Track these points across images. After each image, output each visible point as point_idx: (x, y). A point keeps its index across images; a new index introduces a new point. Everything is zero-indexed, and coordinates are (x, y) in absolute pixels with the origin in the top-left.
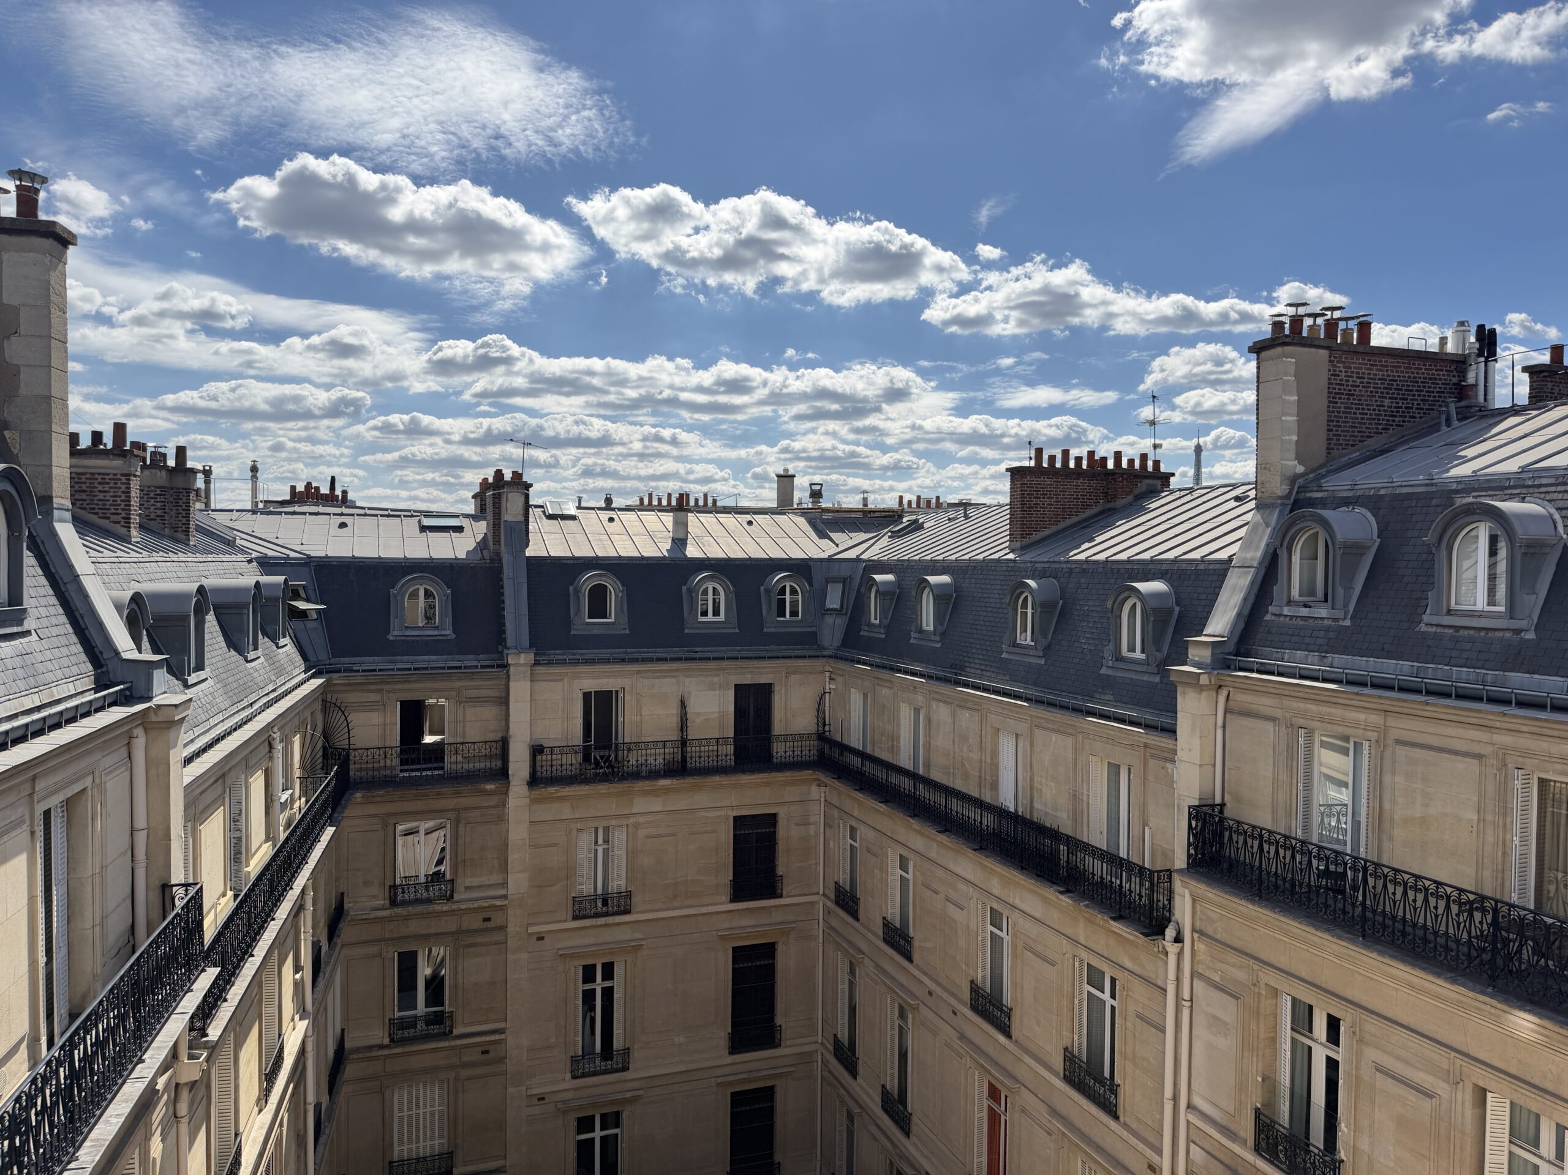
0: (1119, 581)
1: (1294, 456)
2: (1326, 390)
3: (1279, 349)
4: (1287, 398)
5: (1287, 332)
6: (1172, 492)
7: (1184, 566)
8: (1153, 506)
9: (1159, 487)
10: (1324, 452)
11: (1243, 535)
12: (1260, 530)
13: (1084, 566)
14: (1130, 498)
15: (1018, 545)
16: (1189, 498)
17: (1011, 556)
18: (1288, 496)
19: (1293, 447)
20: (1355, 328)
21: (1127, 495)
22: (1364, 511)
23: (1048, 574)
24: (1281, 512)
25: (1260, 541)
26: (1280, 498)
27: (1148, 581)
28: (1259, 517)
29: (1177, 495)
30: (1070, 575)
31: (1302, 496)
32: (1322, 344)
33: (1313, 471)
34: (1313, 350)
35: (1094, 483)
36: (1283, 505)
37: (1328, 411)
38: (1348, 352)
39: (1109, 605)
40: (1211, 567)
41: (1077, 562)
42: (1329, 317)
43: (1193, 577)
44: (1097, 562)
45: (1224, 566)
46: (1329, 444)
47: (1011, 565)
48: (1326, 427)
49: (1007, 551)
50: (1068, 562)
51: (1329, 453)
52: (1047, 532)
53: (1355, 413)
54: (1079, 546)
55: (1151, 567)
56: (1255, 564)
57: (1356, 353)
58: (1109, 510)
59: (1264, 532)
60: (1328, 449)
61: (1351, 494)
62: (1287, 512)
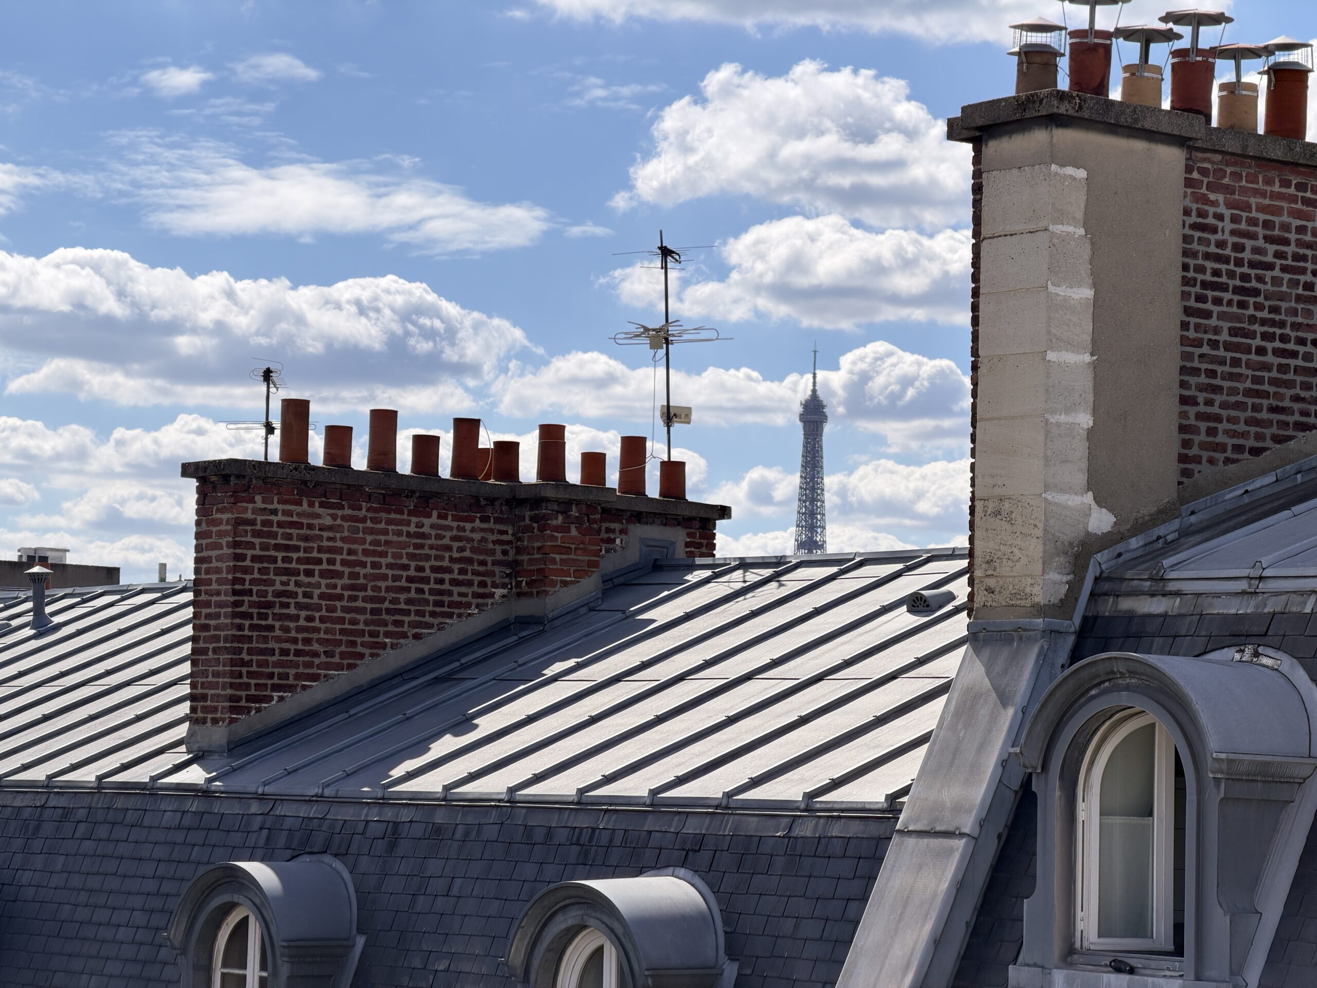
0: (550, 871)
1: (1081, 478)
2: (1177, 274)
3: (1039, 137)
4: (1062, 291)
5: (1063, 83)
6: (721, 570)
7: (752, 826)
8: (661, 615)
9: (680, 552)
10: (1173, 467)
11: (932, 725)
12: (984, 712)
13: (440, 818)
14: (590, 584)
15: (218, 735)
16: (771, 592)
17: (195, 775)
18: (1064, 607)
19: (1080, 449)
20: (1262, 83)
21: (581, 573)
22: (1286, 663)
23: (319, 840)
24: (1044, 657)
25: (982, 748)
26: (1041, 610)
27: (638, 871)
28: (978, 670)
29: (736, 580)
30: (392, 847)
31: (1107, 607)
32: (1165, 128)
33: (1138, 528)
34: (1139, 145)
35: (474, 529)
36: (1052, 633)
37: (1184, 341)
38: (1240, 158)
39: (516, 954)
40: (836, 830)
41: (417, 801)
42: (1185, 43)
43: (779, 862)
44: (478, 805)
45: (874, 830)
46: (1186, 444)
47: (195, 806)
48: (1177, 391)
49: (181, 755)
50: (384, 802)
51: (1186, 473)
52: (318, 693)
53: (1261, 351)
54: (421, 747)
55: (650, 824)
56: (968, 824)
57: (1263, 161)
58: (524, 622)
59: (993, 719)
60: (1183, 459)
61: (1247, 607)
62: (1063, 656)
